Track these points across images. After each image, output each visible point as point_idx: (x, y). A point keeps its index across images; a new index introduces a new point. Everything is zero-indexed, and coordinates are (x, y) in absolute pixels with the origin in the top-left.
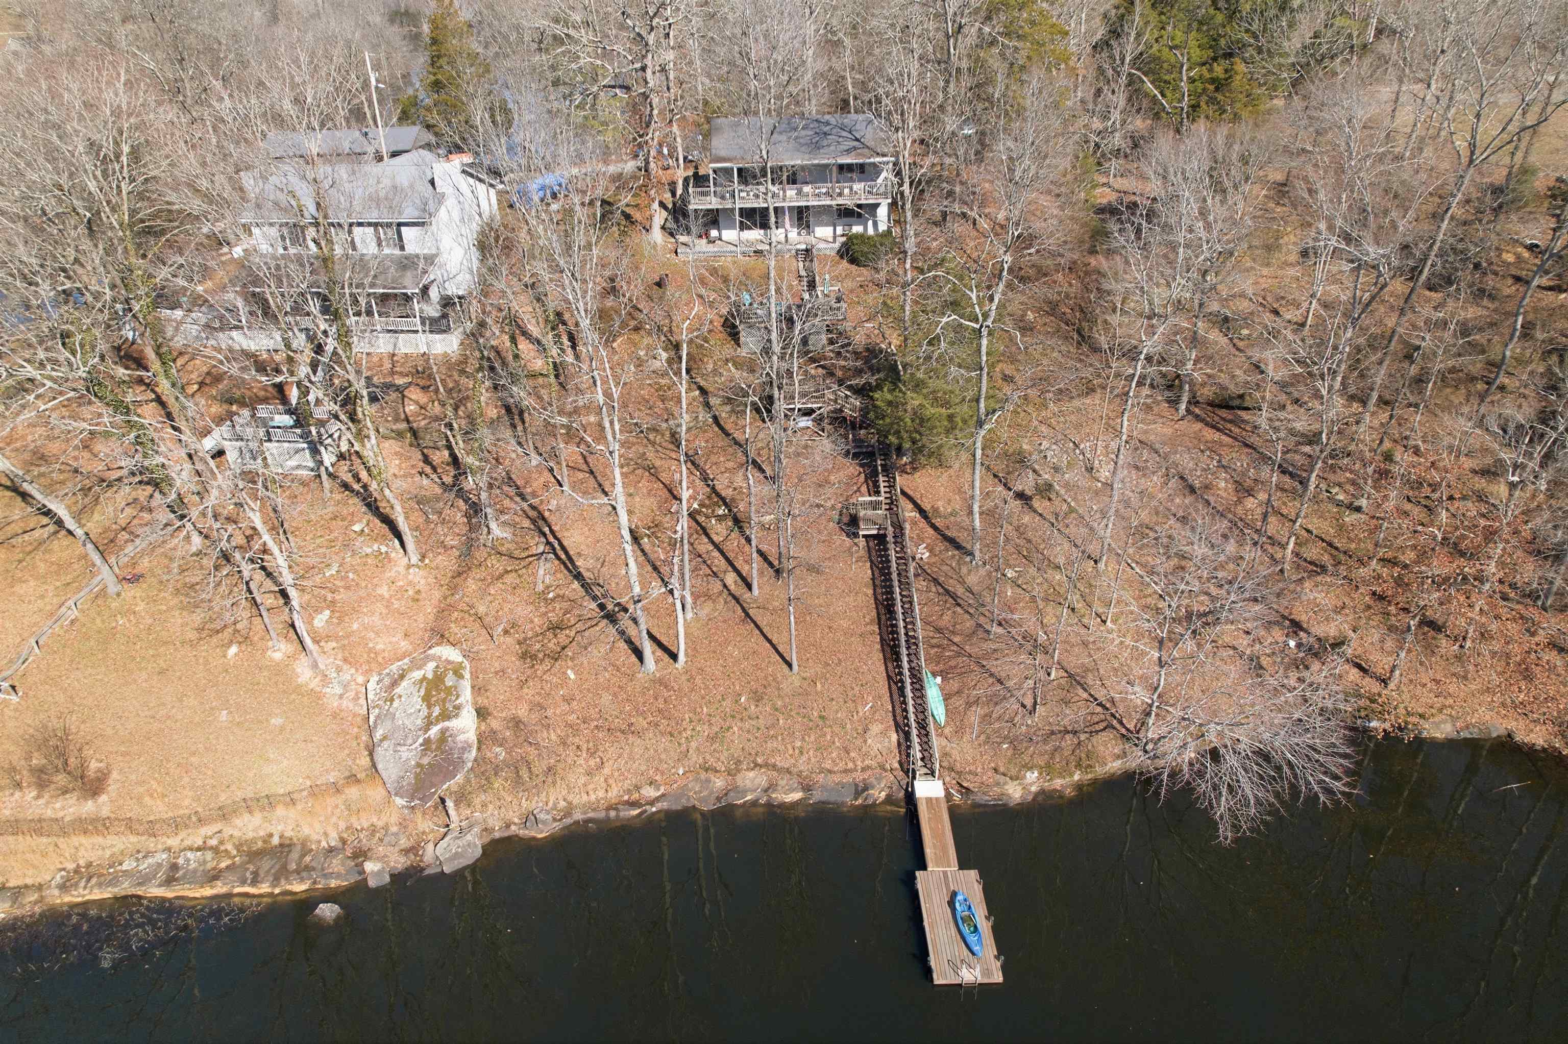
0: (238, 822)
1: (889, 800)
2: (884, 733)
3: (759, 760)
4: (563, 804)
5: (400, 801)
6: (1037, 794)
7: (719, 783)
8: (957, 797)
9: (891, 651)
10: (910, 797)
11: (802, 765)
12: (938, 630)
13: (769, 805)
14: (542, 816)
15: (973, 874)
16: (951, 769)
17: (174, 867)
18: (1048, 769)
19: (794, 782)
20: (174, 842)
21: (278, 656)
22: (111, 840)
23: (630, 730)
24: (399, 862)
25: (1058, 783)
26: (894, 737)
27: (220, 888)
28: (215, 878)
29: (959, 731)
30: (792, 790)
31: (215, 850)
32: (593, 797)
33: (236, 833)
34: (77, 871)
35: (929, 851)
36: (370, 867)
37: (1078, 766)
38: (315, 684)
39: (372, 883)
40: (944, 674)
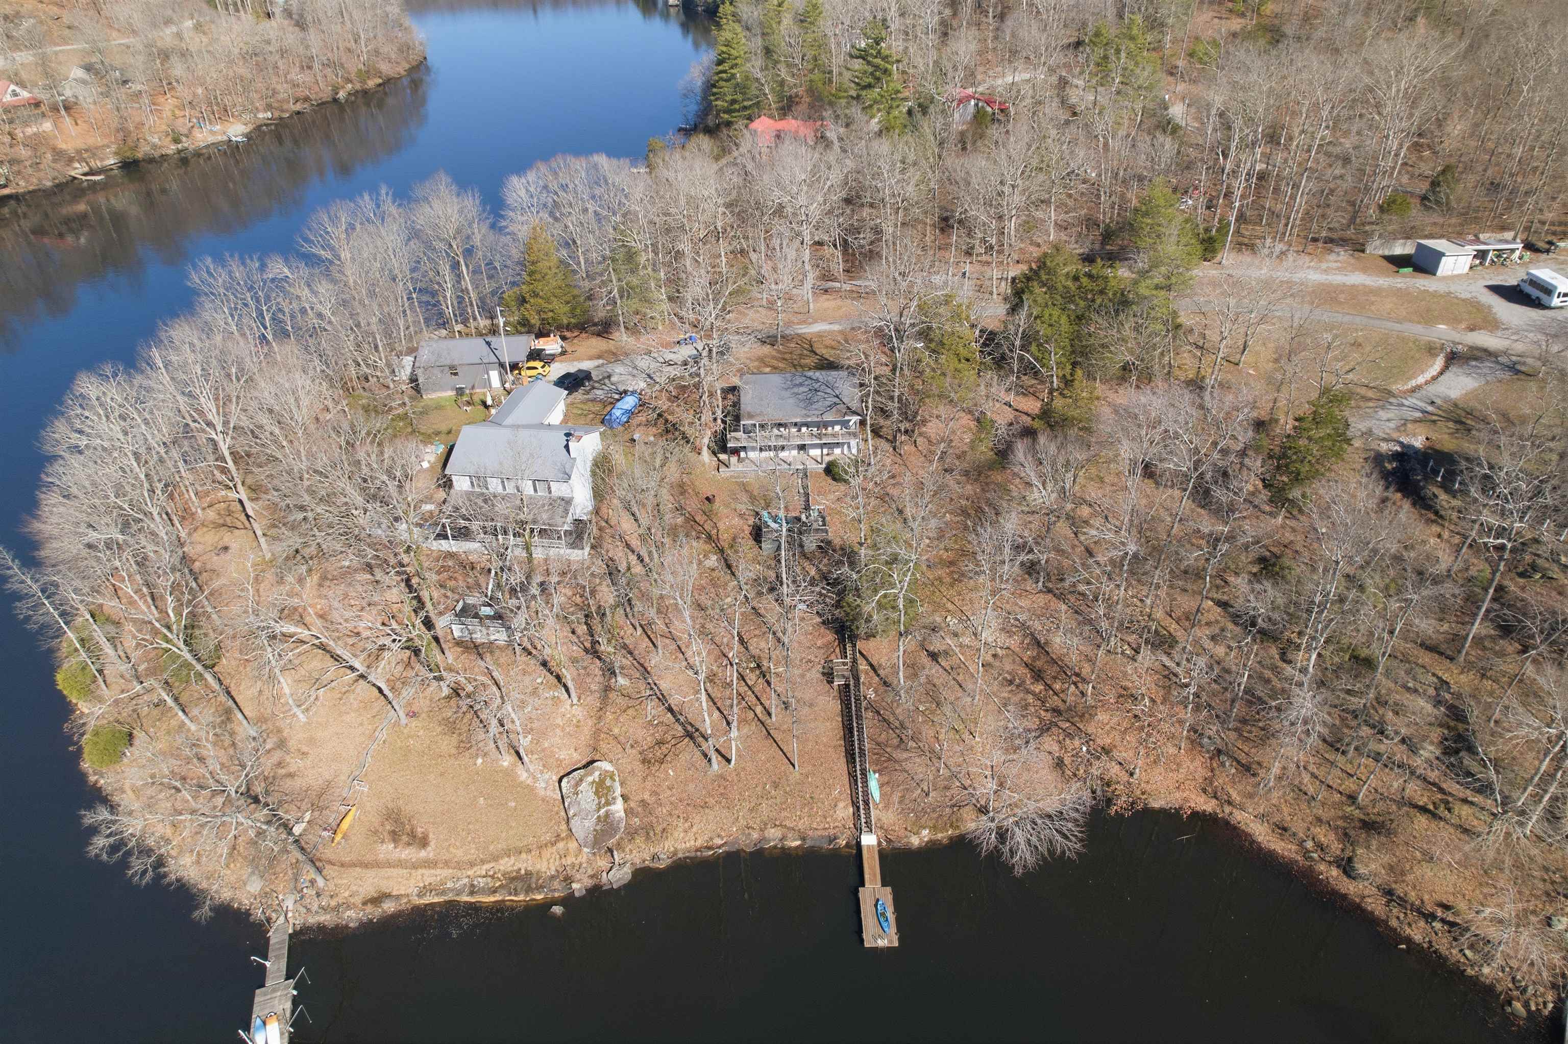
0: (501, 862)
1: (848, 845)
2: (845, 807)
3: (777, 823)
4: (672, 849)
5: (586, 850)
6: (927, 842)
7: (755, 835)
8: (884, 843)
9: (850, 757)
10: (859, 845)
11: (801, 826)
12: (878, 744)
13: (783, 848)
14: (662, 856)
15: (889, 889)
16: (881, 828)
17: (472, 886)
18: (934, 828)
19: (796, 835)
20: (470, 873)
21: (505, 764)
22: (438, 872)
23: (705, 806)
24: (589, 883)
25: (940, 836)
26: (851, 810)
27: (497, 897)
28: (495, 892)
29: (886, 807)
30: (795, 840)
31: (492, 877)
32: (688, 845)
33: (502, 868)
34: (424, 887)
35: (867, 877)
36: (575, 886)
37: (951, 826)
38: (529, 781)
39: (577, 894)
40: (880, 771)
